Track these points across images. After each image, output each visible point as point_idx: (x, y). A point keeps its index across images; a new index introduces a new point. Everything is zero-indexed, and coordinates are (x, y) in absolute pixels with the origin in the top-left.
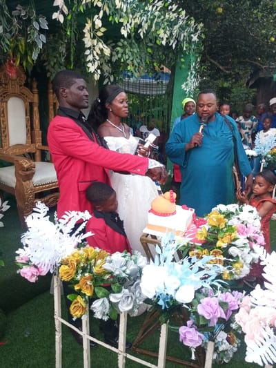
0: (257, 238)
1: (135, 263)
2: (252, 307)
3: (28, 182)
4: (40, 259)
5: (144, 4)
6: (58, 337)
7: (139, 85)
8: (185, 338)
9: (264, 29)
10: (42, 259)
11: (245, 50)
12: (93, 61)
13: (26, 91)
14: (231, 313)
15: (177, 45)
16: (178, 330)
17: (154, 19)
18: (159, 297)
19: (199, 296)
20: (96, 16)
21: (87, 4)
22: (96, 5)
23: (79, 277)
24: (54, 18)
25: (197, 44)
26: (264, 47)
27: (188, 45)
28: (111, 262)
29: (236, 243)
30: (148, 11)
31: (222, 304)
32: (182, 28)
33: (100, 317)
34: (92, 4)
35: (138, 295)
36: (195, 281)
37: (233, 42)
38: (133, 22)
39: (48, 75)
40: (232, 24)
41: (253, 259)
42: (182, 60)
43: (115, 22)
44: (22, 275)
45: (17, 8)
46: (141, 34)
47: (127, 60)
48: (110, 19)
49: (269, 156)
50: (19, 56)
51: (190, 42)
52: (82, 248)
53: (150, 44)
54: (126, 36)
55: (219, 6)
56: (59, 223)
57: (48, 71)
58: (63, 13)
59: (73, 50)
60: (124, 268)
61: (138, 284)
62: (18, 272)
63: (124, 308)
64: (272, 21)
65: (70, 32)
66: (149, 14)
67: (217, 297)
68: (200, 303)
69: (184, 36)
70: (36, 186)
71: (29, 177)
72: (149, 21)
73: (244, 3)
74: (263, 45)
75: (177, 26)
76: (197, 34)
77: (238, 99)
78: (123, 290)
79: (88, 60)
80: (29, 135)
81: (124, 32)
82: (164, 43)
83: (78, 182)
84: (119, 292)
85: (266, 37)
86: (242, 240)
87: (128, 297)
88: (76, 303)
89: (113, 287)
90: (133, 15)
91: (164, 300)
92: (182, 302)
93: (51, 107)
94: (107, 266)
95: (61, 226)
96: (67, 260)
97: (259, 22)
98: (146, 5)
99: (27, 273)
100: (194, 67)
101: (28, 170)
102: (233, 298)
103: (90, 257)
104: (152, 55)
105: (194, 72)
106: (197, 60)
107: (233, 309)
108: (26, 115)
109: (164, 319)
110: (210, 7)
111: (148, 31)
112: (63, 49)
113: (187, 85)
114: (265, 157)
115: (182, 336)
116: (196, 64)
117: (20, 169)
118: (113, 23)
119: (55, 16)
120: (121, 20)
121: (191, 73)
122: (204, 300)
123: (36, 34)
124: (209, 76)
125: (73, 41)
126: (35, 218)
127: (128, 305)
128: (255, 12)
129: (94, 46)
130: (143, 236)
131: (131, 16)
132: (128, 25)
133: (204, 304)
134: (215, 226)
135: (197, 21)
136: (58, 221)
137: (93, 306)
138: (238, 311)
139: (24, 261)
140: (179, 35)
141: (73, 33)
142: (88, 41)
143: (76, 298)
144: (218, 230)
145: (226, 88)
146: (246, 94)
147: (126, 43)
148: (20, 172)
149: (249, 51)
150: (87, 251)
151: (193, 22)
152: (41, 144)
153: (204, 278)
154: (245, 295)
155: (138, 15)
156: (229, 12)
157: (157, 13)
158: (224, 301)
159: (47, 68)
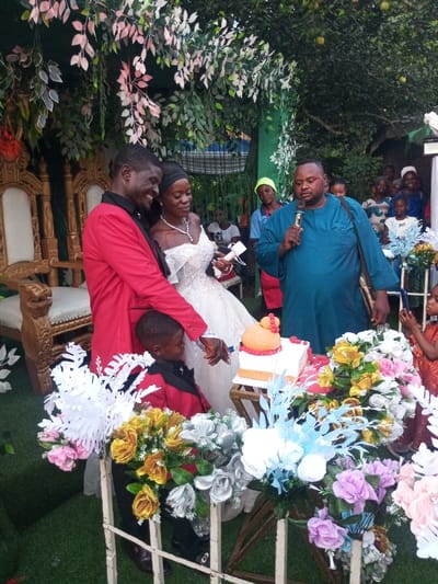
0: (410, 379)
1: (230, 427)
2: (416, 479)
3: (41, 319)
4: (79, 431)
5: (206, 37)
6: (111, 558)
7: (204, 161)
8: (318, 536)
9: (388, 65)
10: (83, 433)
11: (363, 99)
12: (135, 126)
13: (30, 177)
14: (385, 492)
15: (259, 96)
16: (306, 524)
17: (222, 59)
18: (271, 476)
19: (334, 470)
20: (137, 58)
21: (121, 41)
22: (136, 42)
23: (142, 456)
24: (72, 63)
25: (289, 93)
26: (391, 92)
27: (276, 96)
28: (191, 428)
29: (380, 387)
30: (214, 47)
31: (370, 479)
32: (265, 71)
33: (182, 516)
34: (130, 39)
35: (239, 477)
36: (325, 447)
37: (344, 88)
38: (192, 65)
39: (64, 151)
40: (340, 60)
41: (407, 412)
42: (269, 118)
43: (165, 66)
44: (51, 461)
45: (15, 51)
46: (206, 83)
47: (186, 122)
48: (158, 62)
49: (413, 256)
50: (20, 123)
51: (278, 90)
52: (143, 411)
53: (219, 97)
54: (182, 85)
55: (319, 35)
56: (105, 375)
57: (64, 145)
58: (86, 55)
59: (103, 111)
60: (213, 436)
61: (238, 459)
62: (44, 456)
63: (218, 497)
64: (399, 53)
65: (98, 84)
66: (215, 51)
67: (360, 469)
68: (336, 480)
69: (269, 82)
70: (55, 325)
71: (43, 311)
72: (216, 62)
73: (355, 29)
74: (389, 90)
75: (259, 67)
76: (289, 78)
77: (354, 174)
78: (215, 470)
79: (126, 125)
80: (38, 245)
81: (180, 81)
82: (240, 94)
83: (129, 309)
84: (209, 473)
85: (393, 76)
86: (388, 383)
87: (224, 480)
88: (141, 496)
89: (198, 466)
90: (191, 53)
91: (279, 480)
92: (308, 480)
93: (71, 201)
94: (186, 435)
95: (108, 380)
96: (122, 431)
97: (379, 55)
98: (210, 38)
99: (59, 456)
100: (287, 129)
101: (40, 300)
102: (386, 469)
103: (157, 424)
104: (223, 114)
105: (287, 136)
106: (290, 117)
107: (387, 485)
108: (32, 215)
109: (281, 510)
110: (305, 36)
111: (215, 78)
112: (87, 111)
113: (278, 155)
114: (407, 259)
115: (313, 533)
116: (289, 123)
117: (28, 300)
118: (162, 67)
119: (75, 60)
120: (175, 63)
121: (284, 138)
122: (342, 476)
123: (43, 89)
124: (308, 141)
125: (103, 97)
126: (66, 370)
127: (225, 492)
128: (373, 40)
129: (135, 104)
130: (233, 388)
131: (188, 55)
132: (185, 69)
133: (343, 480)
134: (346, 365)
135: (288, 59)
136: (102, 371)
137: (169, 498)
138: (394, 487)
139: (51, 439)
140: (262, 81)
141: (102, 85)
142: (125, 97)
143: (141, 489)
144: (350, 371)
145: (334, 158)
146: (366, 165)
147: (183, 96)
148: (29, 304)
149: (368, 101)
150: (151, 415)
151: (281, 60)
152: (57, 259)
153: (339, 442)
154: (404, 463)
155: (199, 53)
156: (333, 44)
157: (227, 50)
158: (373, 474)
159: (62, 141)
